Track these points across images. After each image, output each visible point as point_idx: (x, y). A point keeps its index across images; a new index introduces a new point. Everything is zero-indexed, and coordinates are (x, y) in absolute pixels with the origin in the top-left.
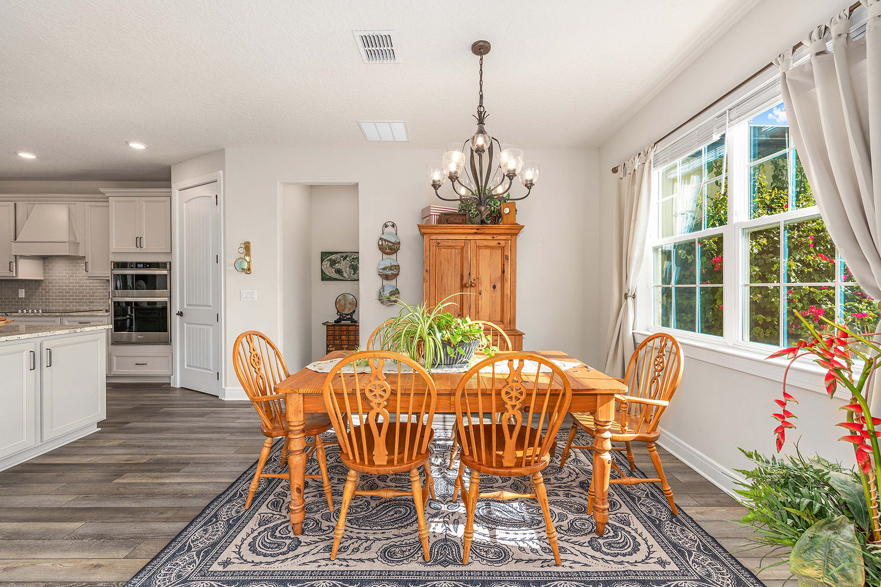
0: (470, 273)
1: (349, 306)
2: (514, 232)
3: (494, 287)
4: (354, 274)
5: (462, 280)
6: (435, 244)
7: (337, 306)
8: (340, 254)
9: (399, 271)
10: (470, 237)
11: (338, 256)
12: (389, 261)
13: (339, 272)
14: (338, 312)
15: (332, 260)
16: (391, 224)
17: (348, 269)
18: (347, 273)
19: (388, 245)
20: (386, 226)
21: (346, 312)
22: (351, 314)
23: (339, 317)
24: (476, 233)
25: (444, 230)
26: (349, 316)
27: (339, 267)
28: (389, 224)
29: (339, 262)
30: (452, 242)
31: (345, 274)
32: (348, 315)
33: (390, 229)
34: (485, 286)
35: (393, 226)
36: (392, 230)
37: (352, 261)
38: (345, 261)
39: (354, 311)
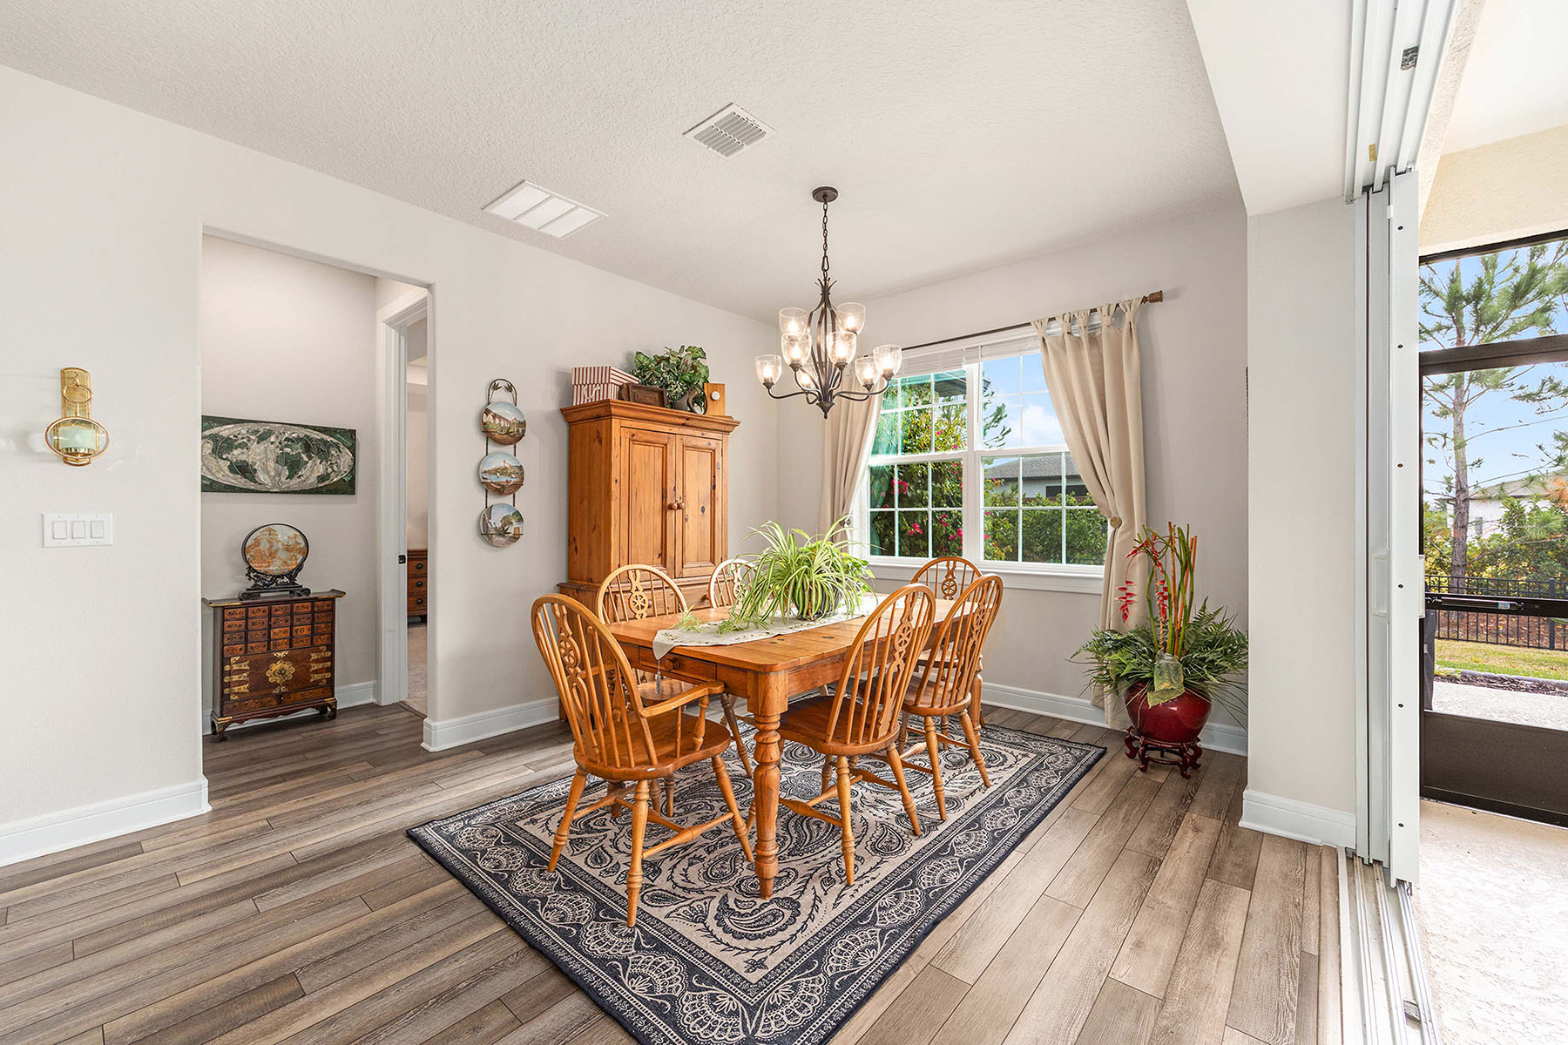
0: (675, 487)
1: (283, 555)
2: (727, 428)
3: (703, 510)
4: (290, 477)
5: (664, 497)
6: (628, 436)
7: (248, 557)
8: (250, 425)
9: (523, 478)
10: (675, 430)
11: (243, 430)
12: (501, 458)
13: (243, 469)
14: (250, 569)
15: (222, 437)
16: (506, 384)
17: (272, 464)
18: (268, 473)
19: (500, 424)
20: (496, 388)
21: (275, 568)
22: (292, 575)
23: (253, 582)
24: (684, 425)
25: (643, 414)
26: (286, 580)
27: (243, 457)
28: (501, 384)
29: (243, 446)
30: (651, 435)
31: (261, 476)
32: (281, 576)
33: (500, 395)
34: (692, 508)
35: (510, 388)
36: (508, 397)
37: (287, 446)
38: (262, 446)
39: (299, 568)
